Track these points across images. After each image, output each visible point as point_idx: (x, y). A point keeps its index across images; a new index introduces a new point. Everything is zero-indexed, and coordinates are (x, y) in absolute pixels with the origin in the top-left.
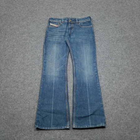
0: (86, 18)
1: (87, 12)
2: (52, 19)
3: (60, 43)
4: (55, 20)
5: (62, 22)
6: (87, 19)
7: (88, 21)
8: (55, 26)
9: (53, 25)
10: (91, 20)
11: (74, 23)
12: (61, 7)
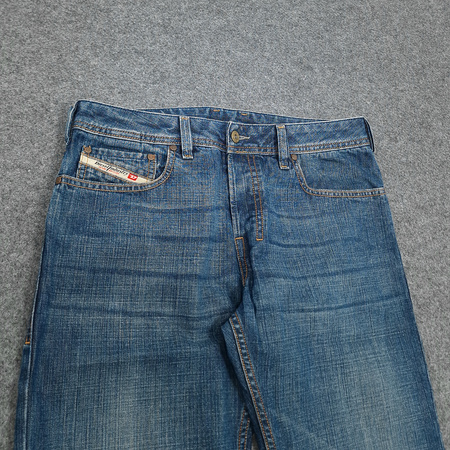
0: (338, 130)
1: (322, 71)
2: (100, 113)
3: (171, 361)
4: (122, 123)
5: (180, 151)
6: (344, 133)
7: (355, 148)
8: (124, 176)
9: (102, 166)
10: (372, 146)
11: (263, 160)
12: (157, 18)
